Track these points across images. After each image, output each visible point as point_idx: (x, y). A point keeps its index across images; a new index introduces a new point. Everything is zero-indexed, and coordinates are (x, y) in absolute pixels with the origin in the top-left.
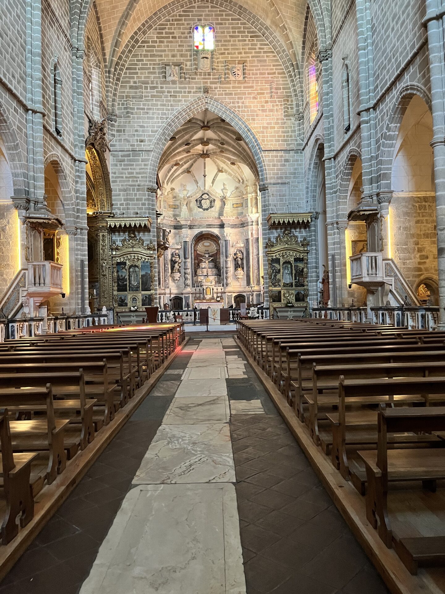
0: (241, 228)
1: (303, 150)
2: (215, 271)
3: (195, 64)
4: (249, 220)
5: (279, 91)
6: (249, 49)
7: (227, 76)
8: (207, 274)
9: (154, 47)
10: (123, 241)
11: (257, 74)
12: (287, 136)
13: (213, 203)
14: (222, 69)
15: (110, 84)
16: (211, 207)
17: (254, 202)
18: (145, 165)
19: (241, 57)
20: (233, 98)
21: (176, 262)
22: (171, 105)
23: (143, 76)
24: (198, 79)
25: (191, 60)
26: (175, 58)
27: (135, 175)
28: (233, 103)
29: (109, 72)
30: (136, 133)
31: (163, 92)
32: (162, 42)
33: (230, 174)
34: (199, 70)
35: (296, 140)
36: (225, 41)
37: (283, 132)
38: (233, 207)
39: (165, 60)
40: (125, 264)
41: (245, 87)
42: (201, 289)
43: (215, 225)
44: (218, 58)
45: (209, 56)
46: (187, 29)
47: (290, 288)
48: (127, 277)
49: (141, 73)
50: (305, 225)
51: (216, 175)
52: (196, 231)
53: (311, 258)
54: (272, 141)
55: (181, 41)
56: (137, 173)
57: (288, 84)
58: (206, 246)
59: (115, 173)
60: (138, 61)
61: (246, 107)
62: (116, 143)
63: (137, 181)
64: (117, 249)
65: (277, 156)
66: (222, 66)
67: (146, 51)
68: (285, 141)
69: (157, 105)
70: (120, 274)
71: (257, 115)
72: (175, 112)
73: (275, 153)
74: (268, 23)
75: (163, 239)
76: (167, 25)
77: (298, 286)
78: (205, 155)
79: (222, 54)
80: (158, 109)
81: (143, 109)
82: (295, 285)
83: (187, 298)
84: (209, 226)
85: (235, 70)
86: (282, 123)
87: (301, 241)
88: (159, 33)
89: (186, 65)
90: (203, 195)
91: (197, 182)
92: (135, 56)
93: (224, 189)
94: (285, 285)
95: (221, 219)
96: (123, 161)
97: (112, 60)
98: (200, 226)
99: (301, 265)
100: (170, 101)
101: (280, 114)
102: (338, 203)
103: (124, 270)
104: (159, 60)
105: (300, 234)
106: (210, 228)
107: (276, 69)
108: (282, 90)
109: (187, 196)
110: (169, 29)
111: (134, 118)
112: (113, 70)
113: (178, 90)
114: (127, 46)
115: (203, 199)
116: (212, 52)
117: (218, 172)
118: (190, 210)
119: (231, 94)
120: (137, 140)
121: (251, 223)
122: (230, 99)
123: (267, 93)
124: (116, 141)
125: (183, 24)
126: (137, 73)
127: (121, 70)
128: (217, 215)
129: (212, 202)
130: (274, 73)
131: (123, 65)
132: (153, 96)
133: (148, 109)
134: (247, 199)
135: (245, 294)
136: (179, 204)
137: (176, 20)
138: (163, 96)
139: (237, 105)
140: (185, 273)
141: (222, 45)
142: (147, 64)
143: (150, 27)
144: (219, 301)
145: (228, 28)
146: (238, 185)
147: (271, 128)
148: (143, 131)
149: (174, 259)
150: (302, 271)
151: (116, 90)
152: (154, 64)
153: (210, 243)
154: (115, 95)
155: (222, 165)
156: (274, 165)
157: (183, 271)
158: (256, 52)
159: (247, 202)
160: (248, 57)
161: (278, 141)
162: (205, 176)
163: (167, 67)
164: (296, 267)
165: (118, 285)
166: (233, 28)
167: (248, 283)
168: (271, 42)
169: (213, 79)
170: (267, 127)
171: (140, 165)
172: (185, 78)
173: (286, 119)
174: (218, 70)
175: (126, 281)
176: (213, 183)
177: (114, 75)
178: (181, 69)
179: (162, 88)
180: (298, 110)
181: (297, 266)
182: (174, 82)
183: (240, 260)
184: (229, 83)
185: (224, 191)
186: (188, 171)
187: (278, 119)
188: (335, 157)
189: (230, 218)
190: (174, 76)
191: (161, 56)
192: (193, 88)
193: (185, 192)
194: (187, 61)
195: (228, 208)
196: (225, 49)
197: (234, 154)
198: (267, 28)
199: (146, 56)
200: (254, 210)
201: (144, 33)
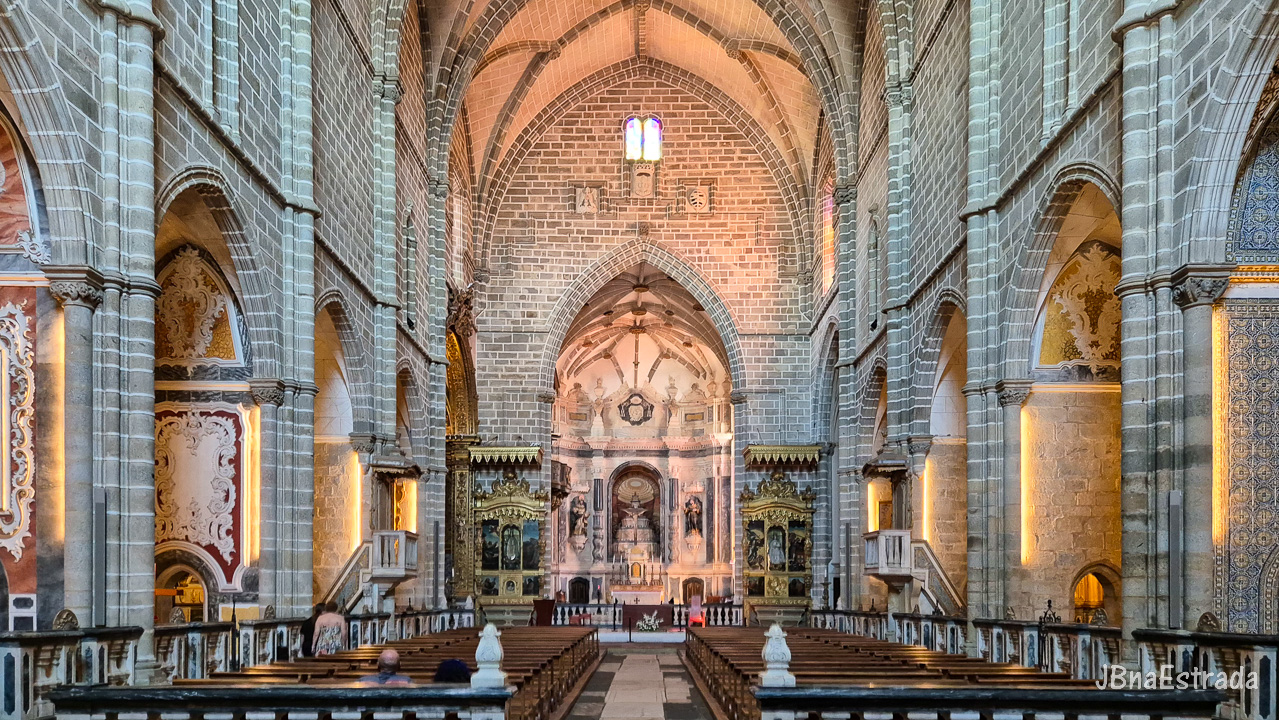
0: (699, 458)
1: (810, 334)
2: (649, 533)
3: (626, 185)
5: (771, 232)
6: (721, 159)
7: (680, 205)
8: (636, 538)
9: (557, 154)
10: (493, 484)
11: (733, 202)
13: (649, 412)
14: (673, 194)
15: (481, 220)
16: (646, 418)
19: (707, 174)
20: (691, 244)
21: (580, 516)
22: (584, 255)
23: (535, 204)
24: (631, 210)
25: (619, 178)
26: (592, 174)
28: (691, 252)
29: (480, 199)
31: (572, 232)
32: (572, 146)
33: (682, 361)
34: (633, 195)
36: (679, 145)
38: (686, 421)
39: (575, 177)
40: (496, 523)
41: (711, 225)
42: (624, 566)
43: (651, 451)
44: (666, 175)
45: (651, 172)
46: (614, 124)
48: (499, 545)
49: (534, 200)
50: (809, 465)
51: (657, 363)
52: (618, 461)
53: (819, 522)
54: (756, 319)
55: (604, 145)
56: (521, 370)
57: (787, 221)
58: (634, 488)
60: (528, 178)
61: (712, 259)
62: (487, 317)
63: (521, 383)
64: (484, 497)
66: (673, 189)
67: (543, 161)
69: (559, 254)
70: (487, 540)
71: (731, 274)
72: (589, 267)
73: (760, 340)
74: (756, 114)
75: (562, 479)
76: (580, 116)
77: (795, 570)
79: (673, 167)
80: (560, 261)
81: (536, 260)
82: (789, 566)
83: (597, 581)
84: (643, 452)
85: (696, 196)
86: (774, 288)
87: (802, 492)
88: (565, 131)
89: (611, 187)
90: (631, 397)
91: (620, 373)
92: (523, 169)
93: (672, 386)
94: (772, 566)
97: (485, 179)
98: (625, 453)
99: (800, 534)
100: (581, 247)
101: (772, 272)
103: (494, 534)
104: (565, 177)
105: (801, 480)
106: (644, 456)
107: (767, 194)
108: (776, 231)
109: (604, 398)
110: (583, 123)
111: (518, 276)
112: (485, 195)
113: (596, 228)
114: (510, 153)
115: (632, 404)
116: (657, 164)
117: (660, 356)
118: (608, 423)
119: (687, 236)
120: (523, 313)
121: (718, 450)
122: (686, 244)
123: (750, 236)
125: (608, 115)
126: (526, 199)
127: (499, 194)
128: (655, 433)
129: (648, 409)
130: (765, 201)
131: (503, 186)
132: (552, 239)
133: (543, 261)
134: (712, 407)
135: (702, 577)
136: (588, 413)
137: (596, 108)
138: (570, 239)
139: (696, 255)
140: (595, 536)
141: (674, 153)
142: (543, 184)
143: (551, 120)
145: (685, 122)
146: (695, 380)
149: (575, 510)
150: (802, 544)
151: (489, 227)
152: (556, 184)
153: (642, 482)
154: (487, 236)
155: (666, 343)
157: (591, 531)
158: (732, 165)
159: (712, 411)
160: (720, 173)
162: (636, 363)
163: (579, 190)
164: (792, 536)
165: (484, 558)
166: (693, 122)
167: (710, 558)
168: (761, 147)
169: (657, 210)
172: (609, 209)
173: (783, 282)
174: (666, 195)
175: (498, 552)
176: (650, 376)
177: (488, 203)
178: (603, 192)
179: (568, 224)
180: (803, 267)
181: (794, 535)
182: (589, 216)
183: (695, 515)
184: (683, 217)
185: (670, 390)
186: (606, 354)
187: (767, 281)
190: (589, 205)
191: (569, 170)
192: (622, 225)
193: (599, 392)
194: (613, 178)
195: (676, 421)
196: (678, 159)
198: (754, 123)
199: (541, 170)
200: (724, 427)
201: (540, 130)
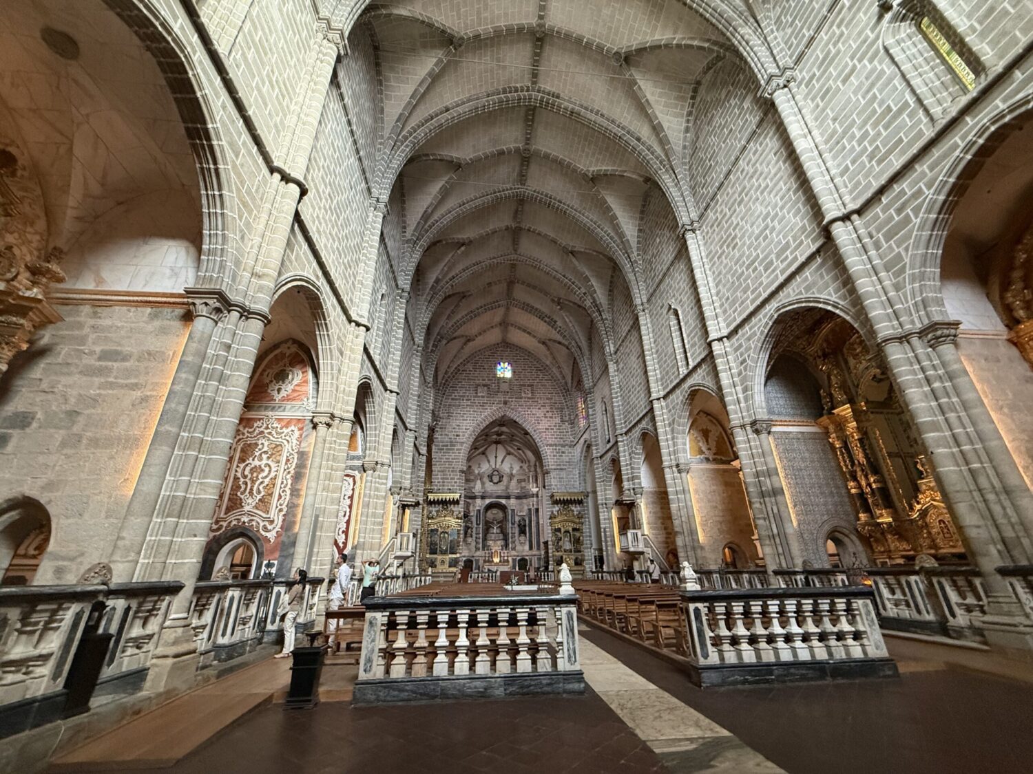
1: (575, 446)
2: (501, 536)
3: (498, 386)
4: (531, 492)
5: (556, 405)
6: (535, 377)
7: (520, 394)
9: (471, 374)
10: (438, 511)
11: (541, 393)
12: (563, 435)
14: (516, 390)
16: (500, 481)
17: (534, 479)
18: (459, 453)
19: (530, 383)
20: (524, 408)
21: (469, 528)
22: (481, 412)
23: (461, 392)
24: (500, 395)
25: (495, 384)
26: (484, 382)
27: (451, 460)
28: (524, 412)
31: (475, 403)
32: (476, 371)
34: (501, 390)
35: (570, 438)
36: (519, 372)
37: (560, 432)
39: (477, 382)
40: (437, 530)
41: (532, 402)
42: (490, 553)
44: (514, 383)
45: (508, 382)
46: (493, 364)
48: (438, 542)
49: (460, 390)
50: (580, 502)
51: (505, 457)
52: (488, 501)
53: (585, 529)
55: (488, 372)
57: (562, 401)
59: (436, 458)
60: (459, 382)
61: (533, 414)
64: (432, 518)
65: (556, 449)
66: (516, 388)
67: (465, 376)
68: (562, 438)
69: (470, 411)
70: (432, 540)
72: (483, 417)
73: (554, 447)
74: (548, 363)
75: (467, 509)
76: (480, 361)
77: (577, 552)
78: (497, 442)
79: (517, 380)
80: (471, 414)
81: (460, 414)
82: (574, 551)
85: (526, 390)
86: (559, 426)
88: (474, 366)
89: (492, 387)
92: (457, 379)
94: (565, 551)
95: (508, 491)
96: (443, 449)
98: (490, 497)
99: (578, 534)
100: (479, 409)
102: (605, 490)
103: (436, 536)
104: (473, 382)
105: (576, 509)
107: (554, 391)
108: (558, 404)
109: (481, 472)
110: (481, 363)
111: (453, 420)
113: (485, 402)
114: (452, 373)
116: (510, 379)
118: (483, 484)
119: (523, 405)
120: (454, 435)
121: (533, 496)
122: (522, 409)
123: (548, 406)
124: (438, 435)
125: (490, 361)
126: (457, 390)
127: (447, 388)
129: (501, 477)
130: (553, 393)
131: (449, 385)
132: (467, 405)
133: (463, 414)
134: (529, 476)
135: (527, 558)
136: (474, 478)
137: (486, 358)
138: (475, 406)
139: (526, 413)
141: (517, 375)
142: (465, 385)
143: (469, 362)
144: (505, 565)
145: (521, 364)
146: (521, 465)
147: (551, 429)
148: (459, 429)
149: (467, 525)
150: (579, 539)
151: (442, 400)
152: (470, 385)
154: (441, 404)
155: (510, 449)
156: (554, 456)
157: (474, 535)
158: (540, 380)
160: (535, 382)
161: (557, 438)
163: (479, 387)
164: (574, 535)
165: (430, 549)
166: (524, 364)
168: (550, 374)
169: (510, 395)
170: (548, 429)
171: (455, 453)
172: (491, 394)
173: (562, 424)
174: (514, 390)
175: (437, 545)
178: (488, 388)
179: (474, 400)
180: (570, 418)
182: (483, 397)
183: (523, 527)
184: (521, 398)
187: (556, 423)
188: (601, 457)
189: (515, 490)
190: (483, 392)
191: (475, 380)
192: (496, 401)
193: (479, 469)
194: (492, 384)
196: (519, 377)
197: (521, 443)
198: (547, 366)
199: (464, 379)
201: (465, 365)
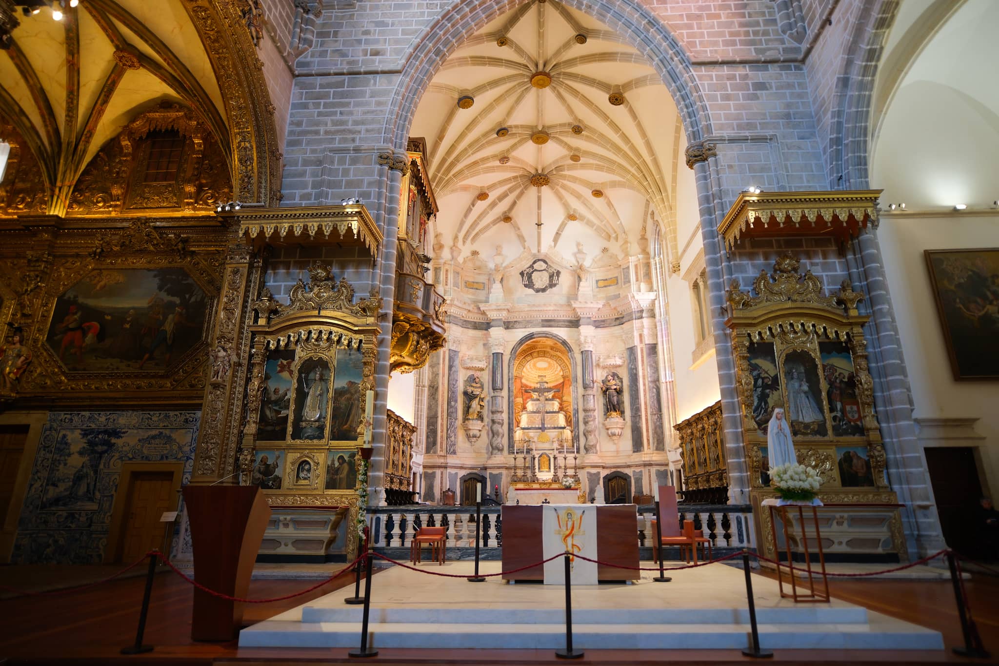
0: (616, 328)
1: (803, 61)
4: (634, 306)
8: (543, 424)
10: (294, 289)
12: (756, 33)
13: (555, 278)
16: (552, 285)
17: (642, 272)
18: (379, 104)
21: (475, 397)
27: (350, 127)
30: (364, 37)
33: (590, 224)
35: (782, 42)
37: (742, 25)
38: (598, 287)
40: (288, 354)
42: (529, 459)
43: (559, 321)
47: (818, 438)
48: (292, 395)
51: (563, 225)
52: (520, 333)
54: (715, 43)
56: (356, 123)
58: (540, 369)
59: (299, 124)
62: (312, 59)
63: (353, 140)
64: (272, 312)
65: (730, 78)
68: (752, 43)
70: (272, 385)
73: (726, 70)
77: (845, 433)
78: (540, 178)
82: (834, 428)
83: (496, 478)
84: (548, 323)
87: (833, 293)
90: (535, 262)
91: (521, 238)
93: (580, 251)
94: (799, 429)
95: (574, 306)
96: (326, 96)
98: (527, 323)
99: (843, 365)
103: (285, 374)
105: (828, 271)
106: (550, 326)
109: (504, 265)
111: (363, 8)
115: (536, 270)
117: (565, 219)
118: (508, 292)
120: (365, 52)
121: (639, 314)
124: (312, 56)
128: (563, 301)
129: (554, 276)
134: (628, 268)
135: (629, 472)
136: (486, 282)
140: (493, 422)
144: (568, 488)
146: (605, 244)
147: (710, 16)
148: (381, 33)
149: (470, 390)
150: (852, 382)
153: (549, 363)
155: (574, 202)
156: (727, 98)
157: (487, 415)
159: (628, 273)
161: (733, 43)
162: (539, 225)
164: (830, 369)
165: (263, 419)
167: (638, 445)
170: (699, 17)
171: (367, 104)
175: (287, 407)
176: (556, 240)
181: (833, 368)
183: (615, 394)
185: (578, 255)
186: (507, 218)
189: (592, 306)
193: (498, 259)
195: (587, 287)
200: (643, 286)
